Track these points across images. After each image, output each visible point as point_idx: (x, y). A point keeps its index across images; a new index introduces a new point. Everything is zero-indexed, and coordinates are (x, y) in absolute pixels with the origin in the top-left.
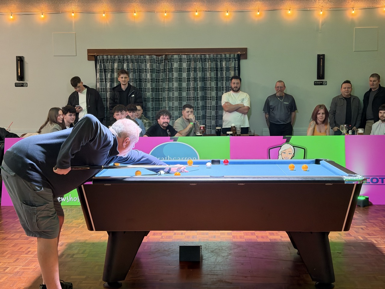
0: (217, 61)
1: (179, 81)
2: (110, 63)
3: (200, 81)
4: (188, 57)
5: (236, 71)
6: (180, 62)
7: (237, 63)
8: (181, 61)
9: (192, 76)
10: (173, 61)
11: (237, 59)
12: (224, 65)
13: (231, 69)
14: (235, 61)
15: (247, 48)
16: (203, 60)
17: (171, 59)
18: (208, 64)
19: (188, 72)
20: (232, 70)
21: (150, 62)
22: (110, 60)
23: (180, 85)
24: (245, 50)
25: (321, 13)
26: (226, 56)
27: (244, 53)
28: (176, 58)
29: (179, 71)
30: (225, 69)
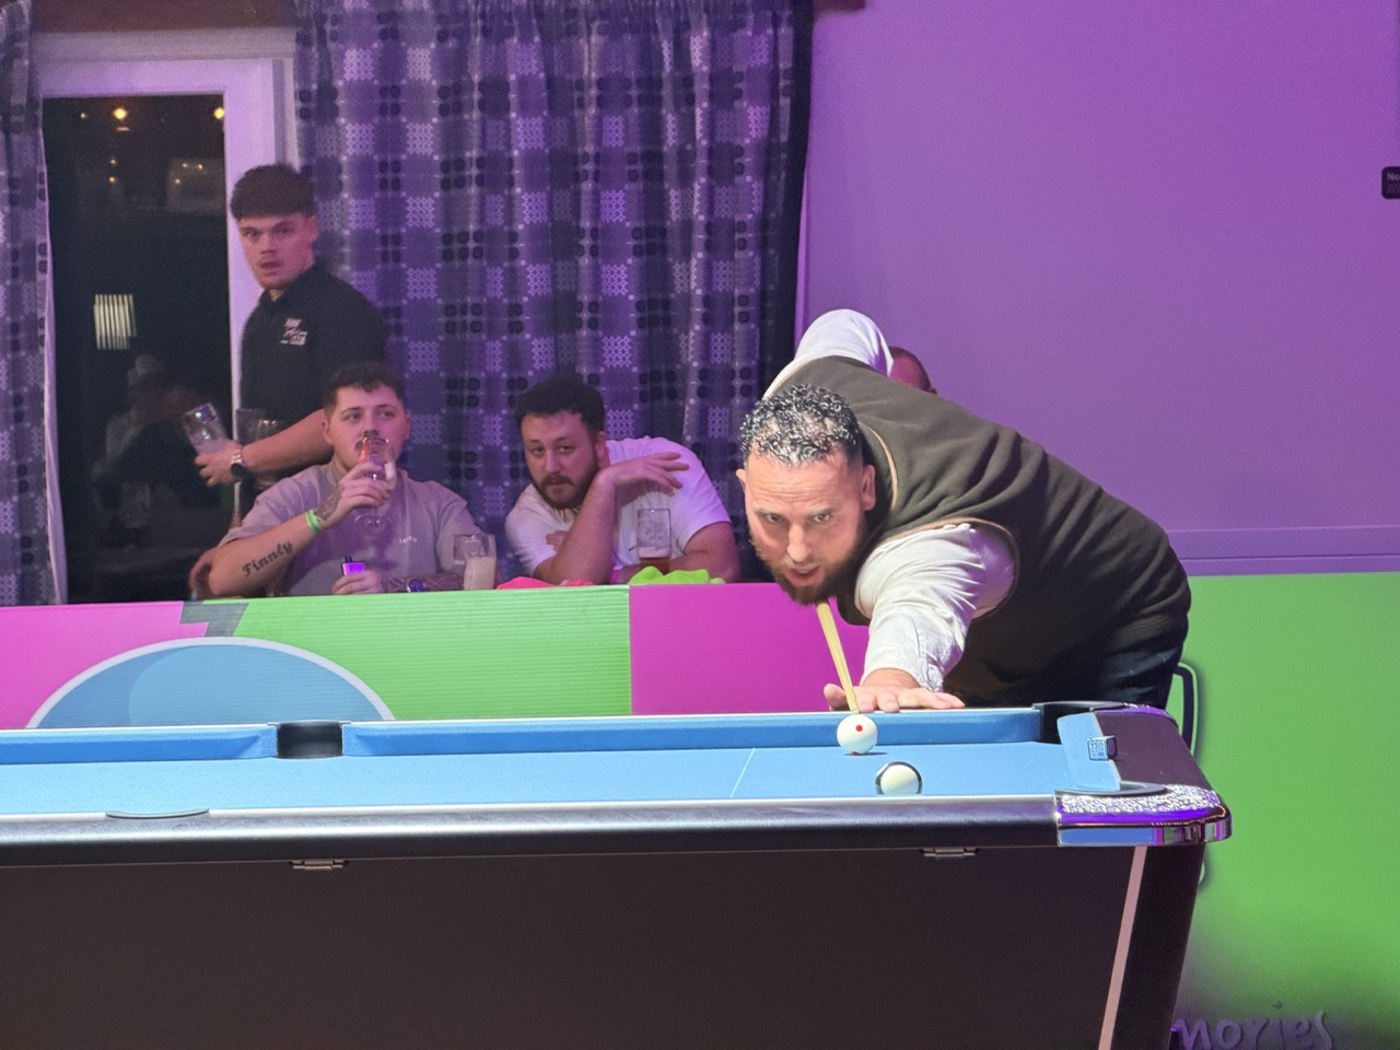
1: (383, 185)
3: (533, 183)
5: (783, 102)
6: (390, 43)
7: (792, 41)
8: (394, 35)
11: (787, 12)
12: (700, 55)
13: (743, 85)
14: (776, 22)
16: (556, 25)
19: (451, 118)
20: (752, 96)
23: (390, 212)
30: (706, 86)
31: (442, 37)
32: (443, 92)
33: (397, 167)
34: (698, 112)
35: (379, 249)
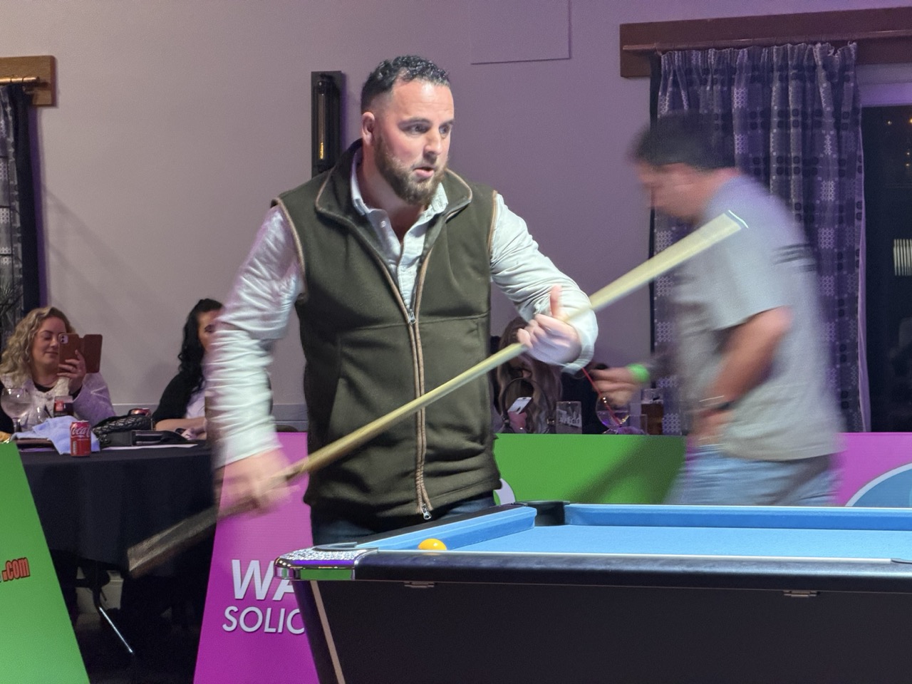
2: (718, 87)
22: (716, 71)
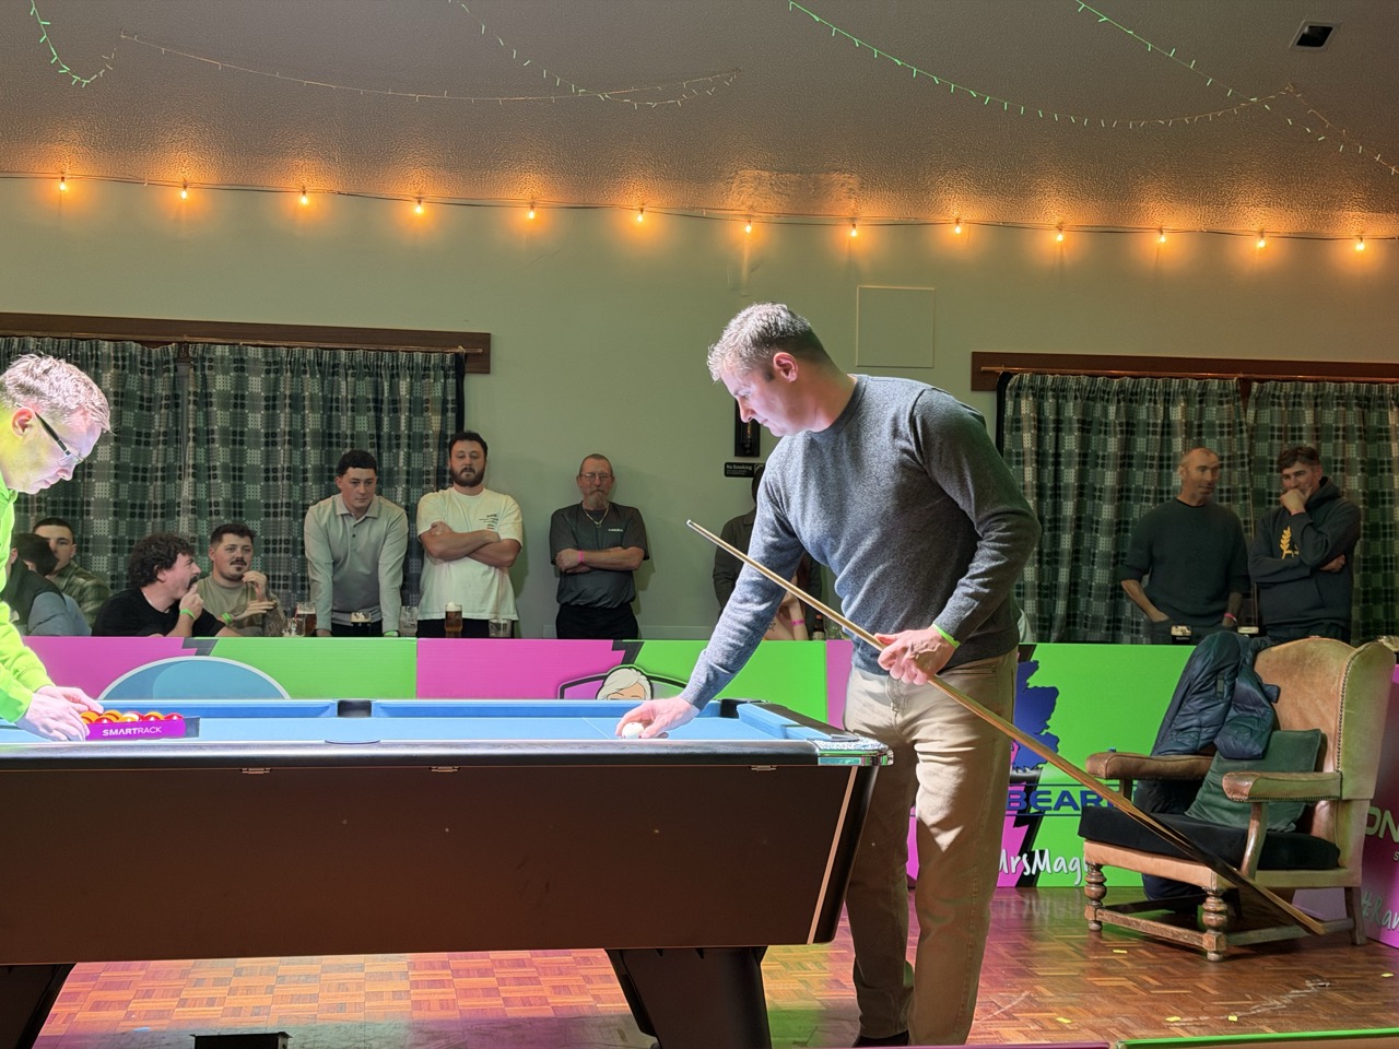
0: (379, 375)
1: (234, 442)
3: (314, 446)
4: (270, 355)
5: (449, 414)
6: (239, 373)
7: (454, 386)
8: (242, 369)
9: (282, 427)
10: (211, 368)
11: (452, 372)
12: (404, 390)
13: (429, 405)
14: (446, 377)
15: (489, 334)
16: (330, 371)
17: (203, 359)
18: (343, 383)
19: (271, 412)
20: (434, 411)
21: (116, 366)
23: (237, 456)
24: (484, 340)
25: (748, 229)
26: (411, 359)
27: (480, 351)
28: (223, 358)
29: (235, 406)
30: (408, 405)
31: (268, 372)
32: (267, 399)
33: (242, 434)
34: (403, 417)
35: (231, 473)
